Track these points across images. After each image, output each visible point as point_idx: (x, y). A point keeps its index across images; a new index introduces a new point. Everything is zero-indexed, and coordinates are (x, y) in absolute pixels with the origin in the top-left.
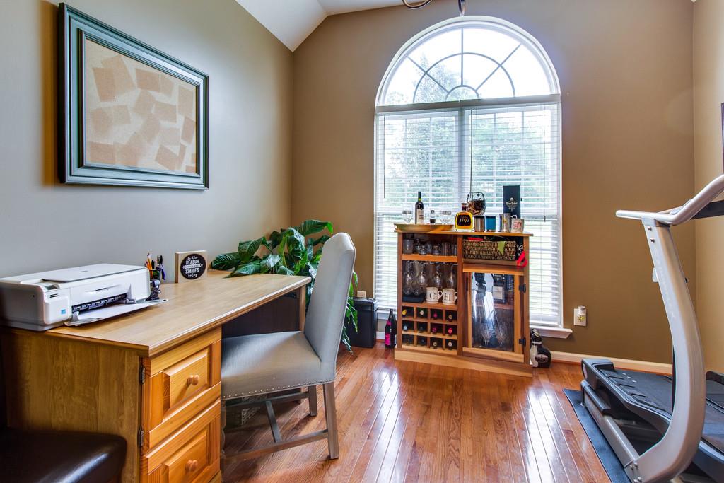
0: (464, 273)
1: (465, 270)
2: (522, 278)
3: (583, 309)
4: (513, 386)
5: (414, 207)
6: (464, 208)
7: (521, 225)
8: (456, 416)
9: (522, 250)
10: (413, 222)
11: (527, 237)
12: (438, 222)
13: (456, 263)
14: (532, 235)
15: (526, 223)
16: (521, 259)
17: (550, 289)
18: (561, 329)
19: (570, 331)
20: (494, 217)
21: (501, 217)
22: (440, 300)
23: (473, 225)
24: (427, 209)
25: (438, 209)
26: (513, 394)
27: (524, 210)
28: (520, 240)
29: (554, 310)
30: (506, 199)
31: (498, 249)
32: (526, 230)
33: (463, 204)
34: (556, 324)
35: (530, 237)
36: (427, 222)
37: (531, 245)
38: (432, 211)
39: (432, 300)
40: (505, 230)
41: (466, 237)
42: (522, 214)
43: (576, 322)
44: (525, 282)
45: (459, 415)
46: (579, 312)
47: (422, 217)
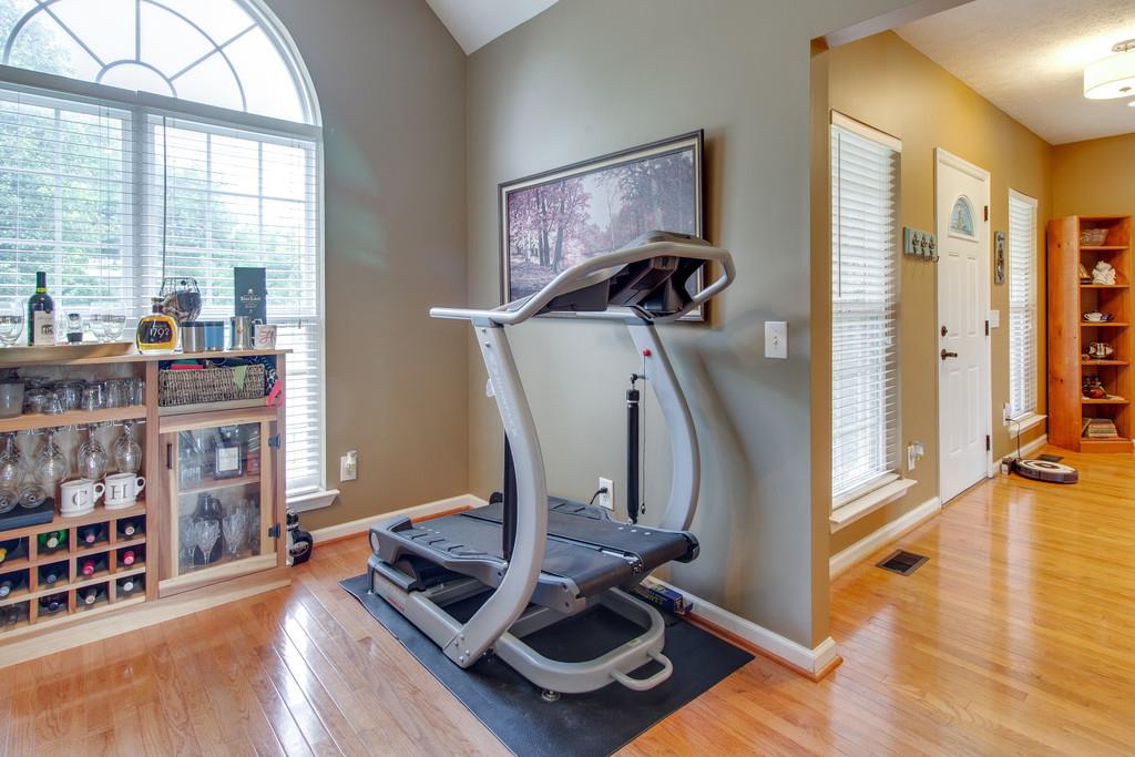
0: (161, 436)
1: (163, 430)
2: (273, 425)
3: (353, 456)
4: (265, 613)
5: (26, 307)
6: (157, 309)
7: (272, 335)
8: (177, 718)
9: (276, 377)
10: (23, 340)
11: (283, 354)
12: (88, 338)
13: (144, 419)
14: (291, 351)
15: (279, 331)
16: (273, 394)
17: (305, 436)
18: (323, 493)
19: (336, 492)
20: (221, 324)
21: (233, 324)
22: (101, 503)
23: (178, 342)
24: (60, 311)
25: (85, 311)
26: (268, 623)
27: (272, 311)
28: (270, 361)
29: (310, 468)
30: (240, 290)
31: (234, 380)
32: (281, 344)
33: (155, 300)
34: (315, 487)
35: (288, 355)
36: (61, 338)
37: (289, 367)
38: (74, 316)
39: (79, 508)
40: (240, 346)
41: (165, 364)
42: (269, 316)
43: (344, 477)
44: (279, 431)
45: (182, 712)
46: (348, 461)
47: (48, 329)
